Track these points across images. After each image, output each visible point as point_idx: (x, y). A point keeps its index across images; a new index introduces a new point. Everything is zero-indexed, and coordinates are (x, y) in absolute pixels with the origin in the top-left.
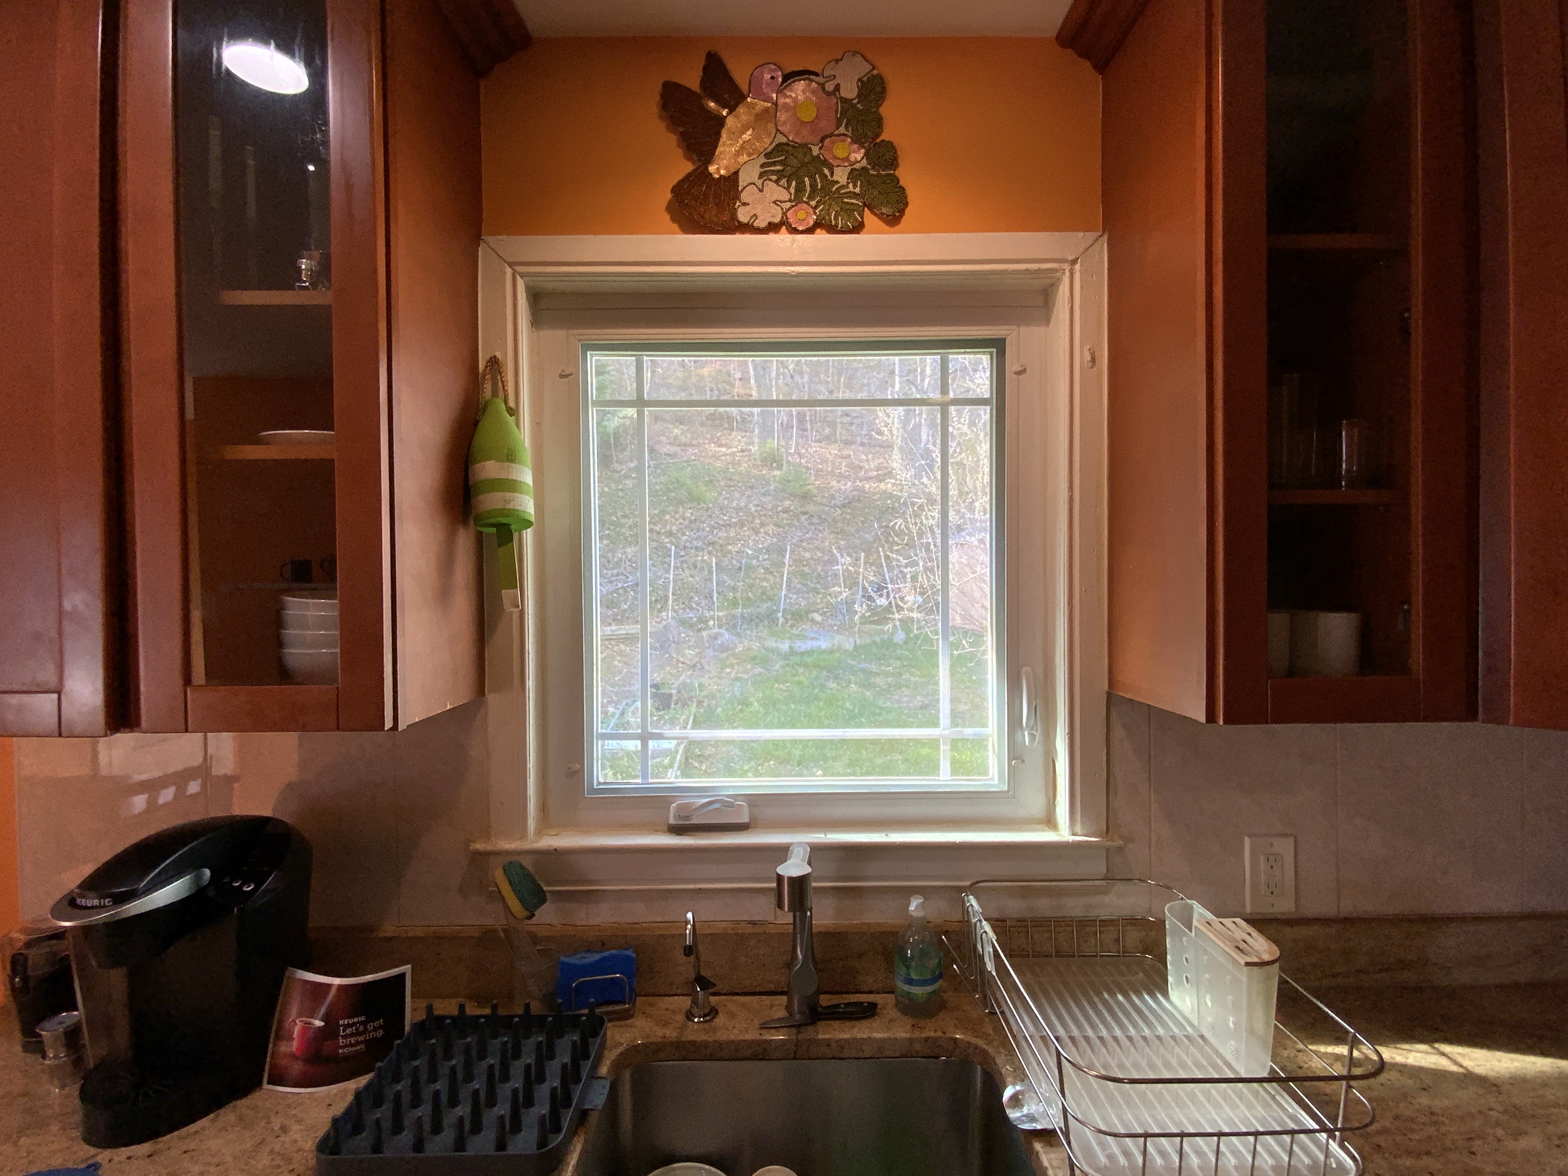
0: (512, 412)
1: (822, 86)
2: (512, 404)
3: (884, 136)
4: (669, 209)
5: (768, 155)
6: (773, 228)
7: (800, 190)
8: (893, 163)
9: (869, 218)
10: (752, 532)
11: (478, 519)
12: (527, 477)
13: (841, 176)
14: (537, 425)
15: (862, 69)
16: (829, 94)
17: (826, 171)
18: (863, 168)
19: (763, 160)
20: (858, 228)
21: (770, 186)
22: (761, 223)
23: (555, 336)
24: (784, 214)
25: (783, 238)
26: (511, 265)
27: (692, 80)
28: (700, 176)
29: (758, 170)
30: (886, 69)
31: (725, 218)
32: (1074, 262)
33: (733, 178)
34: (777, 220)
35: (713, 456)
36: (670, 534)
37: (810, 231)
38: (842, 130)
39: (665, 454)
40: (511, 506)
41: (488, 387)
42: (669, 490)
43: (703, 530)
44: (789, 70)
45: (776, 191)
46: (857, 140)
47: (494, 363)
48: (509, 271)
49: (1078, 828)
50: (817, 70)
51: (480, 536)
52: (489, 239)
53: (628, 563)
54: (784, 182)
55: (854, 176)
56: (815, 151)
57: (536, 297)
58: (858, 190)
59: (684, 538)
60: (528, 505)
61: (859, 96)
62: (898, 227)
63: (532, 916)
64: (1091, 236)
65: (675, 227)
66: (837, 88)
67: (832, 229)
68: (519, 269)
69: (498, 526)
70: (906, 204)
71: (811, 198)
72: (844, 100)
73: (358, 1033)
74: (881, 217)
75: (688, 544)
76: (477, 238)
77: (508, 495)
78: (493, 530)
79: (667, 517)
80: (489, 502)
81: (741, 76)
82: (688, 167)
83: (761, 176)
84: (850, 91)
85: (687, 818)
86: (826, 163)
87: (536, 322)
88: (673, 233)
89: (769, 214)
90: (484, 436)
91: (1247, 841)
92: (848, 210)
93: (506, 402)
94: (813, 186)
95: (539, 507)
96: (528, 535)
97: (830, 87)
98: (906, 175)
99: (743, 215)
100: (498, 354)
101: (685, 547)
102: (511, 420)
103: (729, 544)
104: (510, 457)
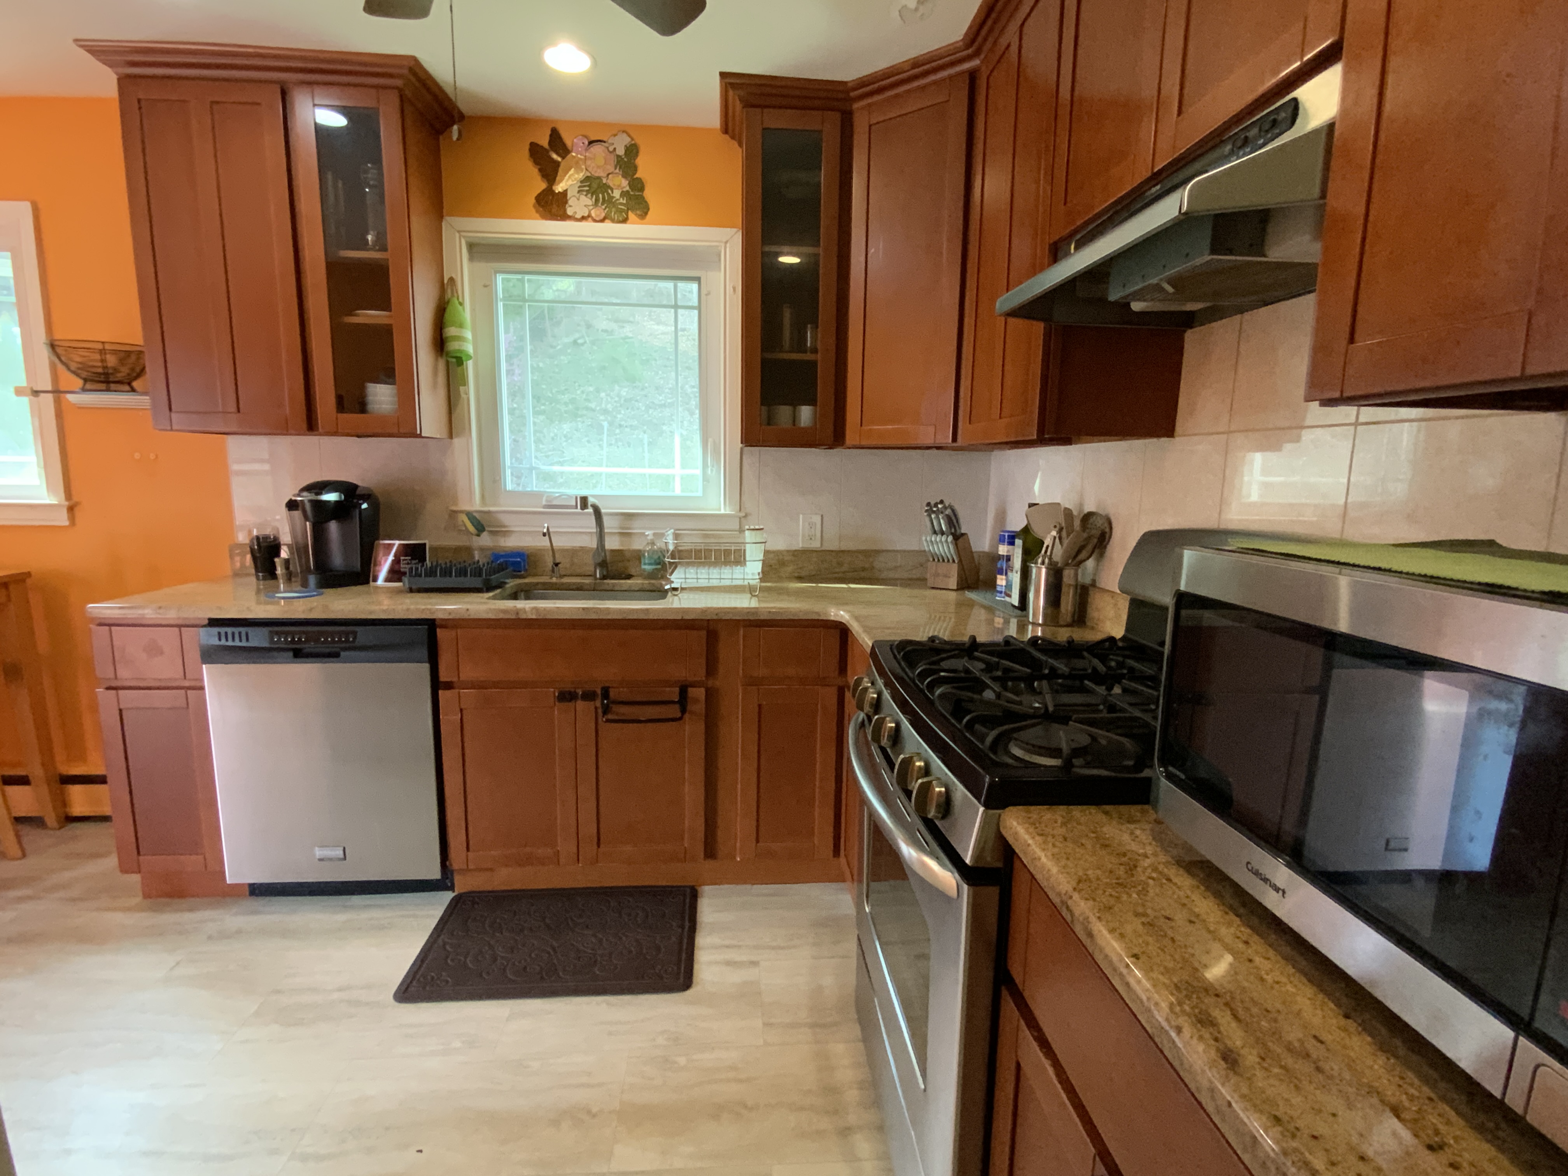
0: (461, 304)
1: (608, 148)
2: (461, 300)
3: (637, 176)
4: (534, 206)
5: (581, 182)
6: (583, 218)
7: (597, 200)
8: (642, 189)
9: (630, 215)
10: (687, 412)
11: (447, 354)
12: (468, 335)
13: (617, 194)
14: (473, 310)
15: (626, 140)
16: (611, 152)
17: (610, 191)
18: (627, 191)
19: (579, 184)
20: (625, 221)
21: (583, 197)
22: (578, 216)
23: (482, 266)
24: (590, 212)
25: (588, 225)
26: (459, 232)
27: (544, 142)
28: (549, 191)
29: (577, 189)
30: (639, 141)
31: (561, 213)
32: (726, 243)
33: (564, 193)
35: (651, 335)
36: (605, 412)
37: (602, 221)
38: (617, 171)
39: (602, 331)
40: (462, 348)
41: (449, 291)
42: (604, 368)
43: (638, 409)
44: (593, 139)
45: (587, 201)
46: (625, 176)
47: (452, 280)
48: (457, 235)
49: (727, 508)
50: (605, 139)
51: (448, 363)
52: (448, 218)
53: (564, 439)
54: (589, 195)
55: (623, 194)
56: (604, 181)
57: (471, 246)
58: (625, 202)
59: (619, 416)
60: (469, 348)
61: (625, 153)
62: (644, 221)
63: (478, 535)
64: (735, 230)
65: (538, 215)
66: (615, 149)
67: (613, 221)
68: (463, 234)
69: (456, 357)
70: (649, 209)
71: (602, 204)
72: (618, 156)
73: (408, 564)
74: (636, 215)
75: (623, 423)
76: (440, 217)
77: (461, 343)
78: (454, 360)
79: (603, 395)
80: (452, 346)
81: (568, 140)
82: (543, 185)
83: (579, 192)
84: (621, 151)
85: (550, 501)
86: (609, 187)
87: (471, 259)
88: (537, 219)
89: (582, 212)
90: (447, 316)
91: (801, 516)
92: (620, 211)
93: (458, 299)
94: (604, 198)
95: (475, 349)
96: (470, 365)
97: (611, 149)
98: (648, 194)
99: (570, 212)
100: (454, 276)
101: (620, 426)
102: (460, 308)
103: (664, 424)
104: (461, 326)
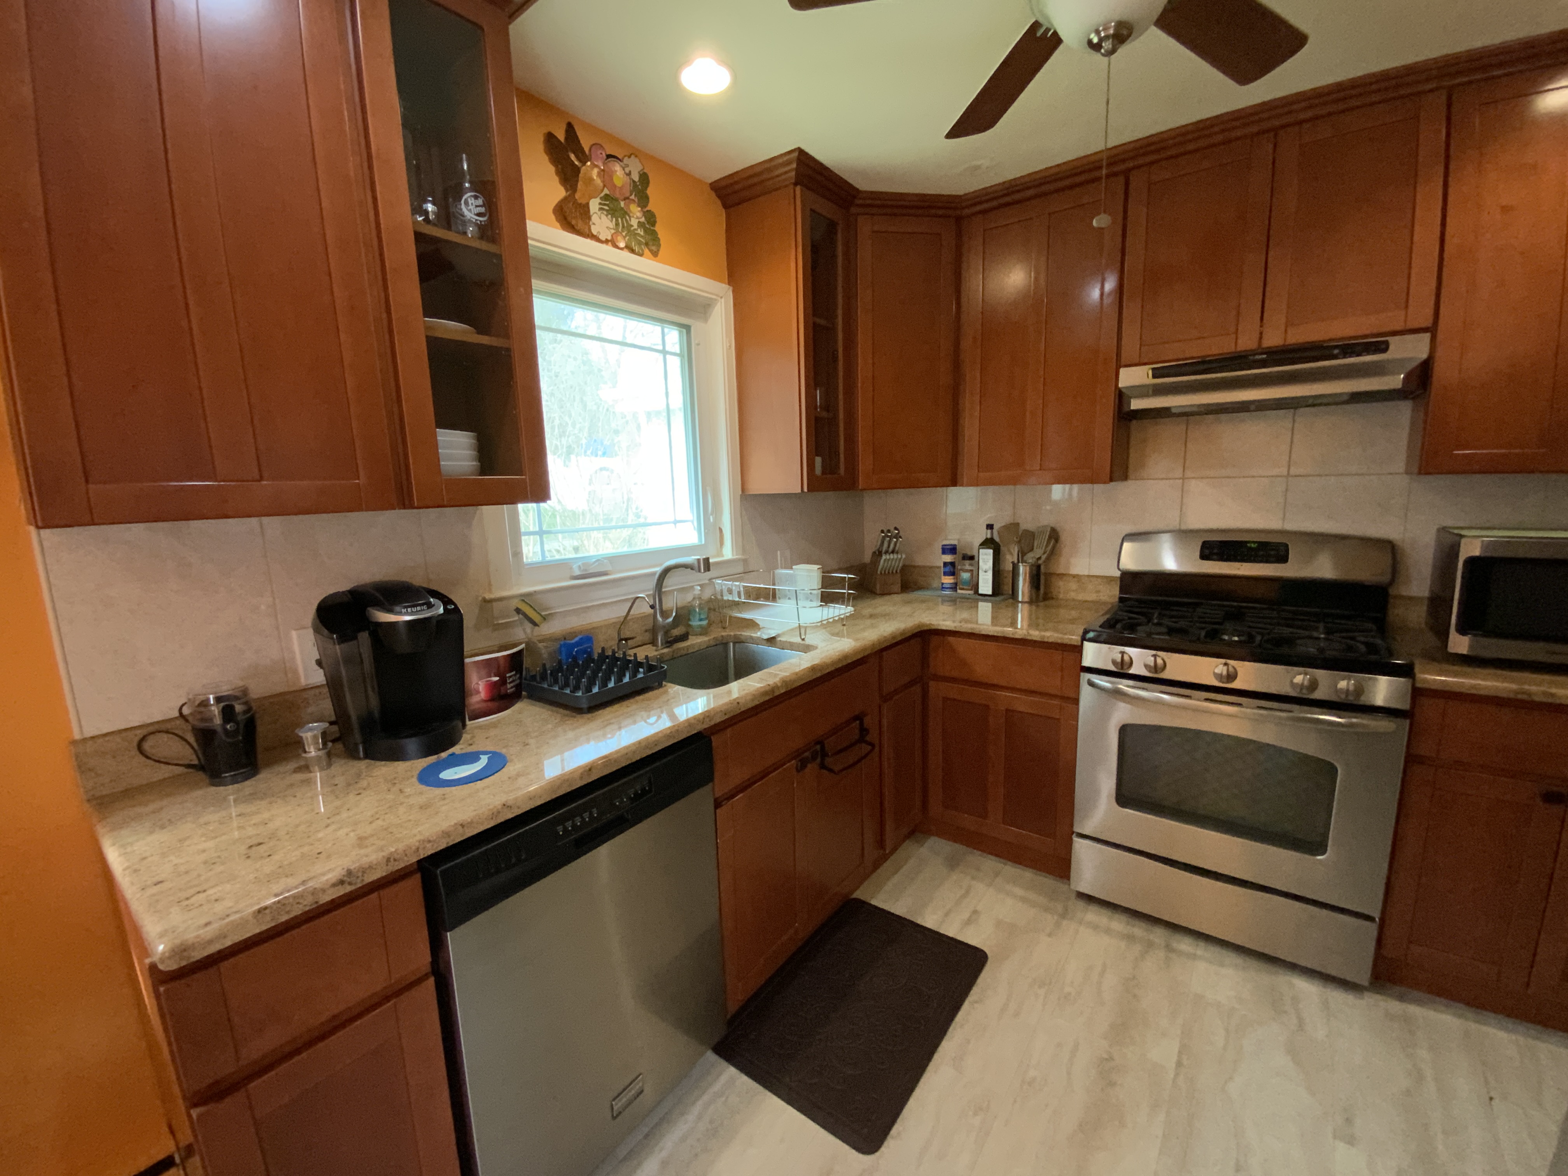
1: (624, 168)
3: (650, 208)
4: (554, 212)
5: (602, 199)
6: (606, 242)
7: (617, 225)
8: (655, 224)
9: (646, 251)
13: (634, 223)
15: (639, 166)
16: (626, 174)
17: (628, 218)
18: (643, 222)
19: (600, 201)
20: (641, 255)
21: (604, 217)
22: (602, 237)
24: (612, 236)
25: (609, 248)
28: (571, 199)
29: (598, 206)
30: (648, 171)
31: (585, 229)
32: (722, 297)
33: (587, 207)
34: (609, 238)
37: (622, 249)
38: (633, 197)
44: (608, 152)
45: (607, 222)
46: (639, 205)
50: (620, 157)
54: (610, 217)
55: (639, 225)
56: (622, 204)
58: (642, 234)
61: (639, 181)
62: (657, 259)
63: (539, 625)
66: (630, 172)
67: (632, 251)
70: (660, 247)
71: (622, 230)
72: (633, 180)
73: (513, 681)
74: (651, 251)
81: (585, 146)
82: (565, 192)
83: (599, 210)
84: (635, 176)
86: (627, 213)
88: (557, 228)
89: (605, 235)
92: (639, 243)
94: (623, 224)
97: (628, 171)
98: (659, 231)
99: (593, 230)
